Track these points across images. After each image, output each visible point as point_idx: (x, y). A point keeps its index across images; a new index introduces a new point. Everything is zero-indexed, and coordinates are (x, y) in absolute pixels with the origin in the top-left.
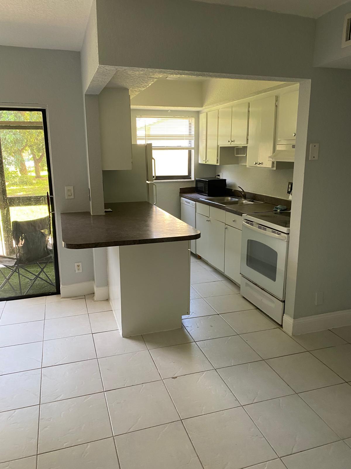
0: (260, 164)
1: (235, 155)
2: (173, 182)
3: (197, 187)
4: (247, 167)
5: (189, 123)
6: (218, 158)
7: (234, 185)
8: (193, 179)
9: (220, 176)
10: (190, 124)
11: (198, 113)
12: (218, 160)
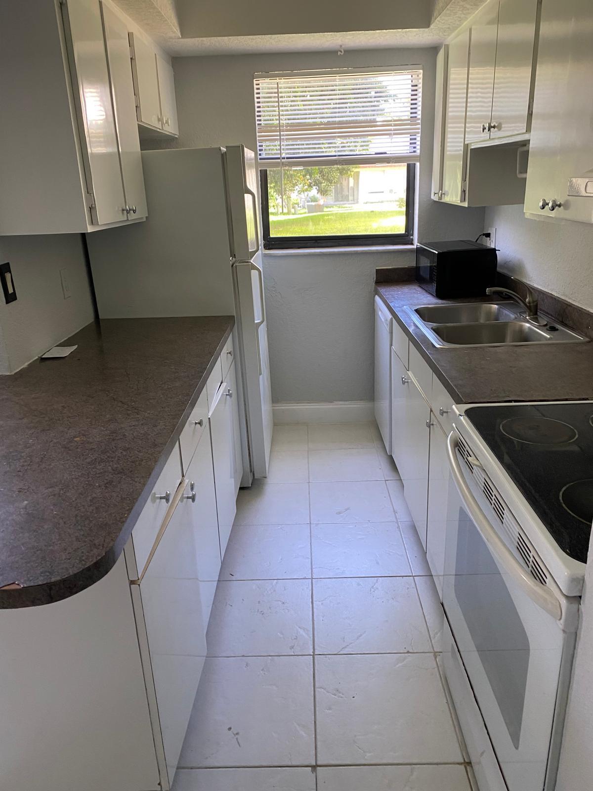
0: (560, 206)
1: (516, 176)
2: (356, 253)
3: (419, 267)
4: (526, 217)
5: (412, 86)
6: (465, 186)
7: (518, 267)
8: (416, 244)
9: (491, 235)
10: (415, 88)
11: (433, 50)
12: (464, 191)
